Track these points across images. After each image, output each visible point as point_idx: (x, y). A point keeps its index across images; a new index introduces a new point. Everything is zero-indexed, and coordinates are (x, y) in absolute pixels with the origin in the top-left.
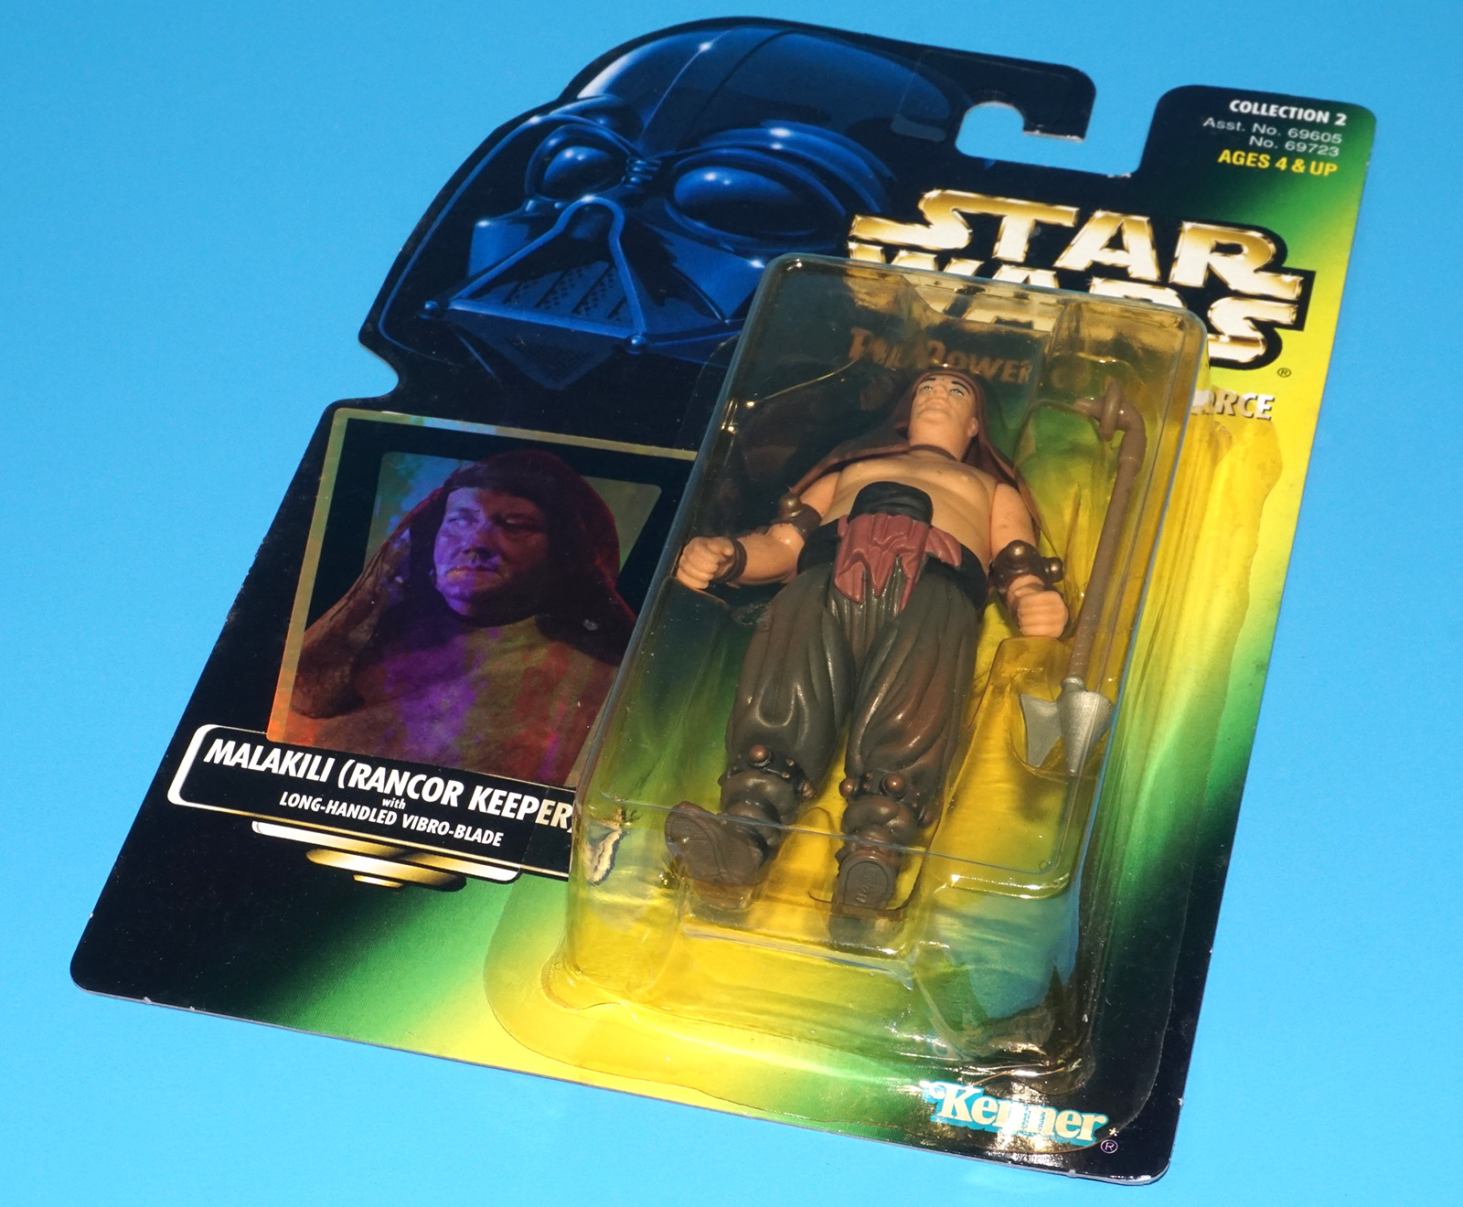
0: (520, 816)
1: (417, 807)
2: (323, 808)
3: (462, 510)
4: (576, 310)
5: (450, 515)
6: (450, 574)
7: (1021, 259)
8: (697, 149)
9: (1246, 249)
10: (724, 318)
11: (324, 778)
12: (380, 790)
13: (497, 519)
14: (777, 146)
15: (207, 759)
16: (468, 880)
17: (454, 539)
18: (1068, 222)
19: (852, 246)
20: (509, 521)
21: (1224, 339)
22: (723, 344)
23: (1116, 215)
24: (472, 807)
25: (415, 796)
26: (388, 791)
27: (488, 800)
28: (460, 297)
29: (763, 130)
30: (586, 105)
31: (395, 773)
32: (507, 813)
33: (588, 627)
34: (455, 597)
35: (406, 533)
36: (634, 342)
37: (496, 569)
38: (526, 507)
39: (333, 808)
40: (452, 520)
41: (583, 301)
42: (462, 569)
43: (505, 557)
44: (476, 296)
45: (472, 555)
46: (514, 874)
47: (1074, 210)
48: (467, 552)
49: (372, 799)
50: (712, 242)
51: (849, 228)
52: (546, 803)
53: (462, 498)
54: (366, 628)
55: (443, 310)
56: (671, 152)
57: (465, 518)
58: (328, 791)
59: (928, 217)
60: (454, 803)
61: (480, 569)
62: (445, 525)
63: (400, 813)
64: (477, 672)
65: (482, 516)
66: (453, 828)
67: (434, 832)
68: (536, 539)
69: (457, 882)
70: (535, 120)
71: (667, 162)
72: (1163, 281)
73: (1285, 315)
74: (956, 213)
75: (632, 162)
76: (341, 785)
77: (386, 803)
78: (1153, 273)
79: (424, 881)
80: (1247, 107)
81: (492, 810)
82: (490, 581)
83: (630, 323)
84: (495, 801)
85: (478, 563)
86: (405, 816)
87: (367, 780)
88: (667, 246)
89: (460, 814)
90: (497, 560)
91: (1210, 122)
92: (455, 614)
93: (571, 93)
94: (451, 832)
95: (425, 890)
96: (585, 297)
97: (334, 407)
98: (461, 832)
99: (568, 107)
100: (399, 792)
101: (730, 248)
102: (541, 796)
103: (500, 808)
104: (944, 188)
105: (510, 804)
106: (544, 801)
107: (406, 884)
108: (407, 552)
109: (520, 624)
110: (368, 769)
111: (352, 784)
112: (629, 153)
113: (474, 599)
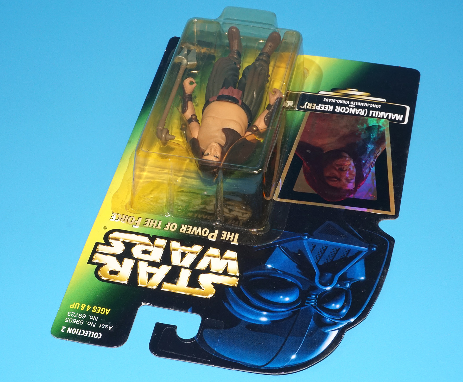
0: (320, 105)
1: (346, 106)
2: (370, 105)
3: (350, 182)
4: (327, 247)
5: (353, 181)
6: (350, 164)
7: (182, 269)
8: (293, 311)
9: (108, 273)
10: (279, 247)
11: (371, 112)
12: (356, 109)
13: (339, 180)
14: (265, 313)
15: (402, 116)
16: (330, 91)
17: (350, 174)
18: (165, 284)
19: (238, 274)
20: (336, 179)
21: (121, 240)
22: (279, 237)
23: (149, 287)
24: (332, 106)
25: (347, 108)
26: (354, 109)
27: (329, 108)
28: (365, 252)
29: (270, 320)
30: (335, 327)
31: (353, 113)
32: (323, 105)
33: (309, 151)
34: (347, 157)
35: (365, 175)
36: (307, 237)
37: (337, 165)
38: (332, 184)
39: (367, 105)
40: (352, 179)
41: (325, 250)
42: (346, 165)
43: (335, 169)
44: (360, 252)
45: (345, 169)
46: (319, 93)
47: (163, 289)
48: (346, 170)
49: (358, 107)
50: (285, 273)
51: (239, 281)
52: (314, 108)
53: (351, 186)
54: (370, 148)
55: (370, 247)
56: (302, 308)
57: (349, 180)
58: (369, 109)
59: (212, 286)
60: (337, 107)
61: (342, 165)
62: (354, 178)
63: (350, 104)
64: (337, 138)
65: (344, 181)
66: (336, 102)
67: (341, 100)
68: (328, 174)
69: (333, 90)
70: (352, 320)
71: (302, 305)
72: (137, 260)
73: (101, 248)
74: (203, 288)
75: (315, 304)
76: (366, 110)
77: (354, 106)
78: (140, 263)
79: (341, 90)
80: (96, 335)
81: (327, 106)
82: (339, 161)
83: (309, 243)
84: (327, 108)
85: (343, 167)
86: (349, 103)
87: (360, 111)
88: (300, 271)
89: (335, 105)
90: (337, 168)
91: (110, 328)
92: (346, 153)
93: (342, 332)
94: (336, 100)
95: (340, 88)
96: (324, 252)
97: (396, 216)
98: (334, 101)
99: (341, 326)
100: (351, 109)
101: (278, 271)
102: (316, 110)
103: (325, 107)
104: (206, 298)
105: (323, 108)
106: (314, 109)
107: (345, 89)
108: (363, 170)
109: (328, 150)
110: (360, 114)
111: (364, 110)
112: (317, 307)
113: (342, 157)
